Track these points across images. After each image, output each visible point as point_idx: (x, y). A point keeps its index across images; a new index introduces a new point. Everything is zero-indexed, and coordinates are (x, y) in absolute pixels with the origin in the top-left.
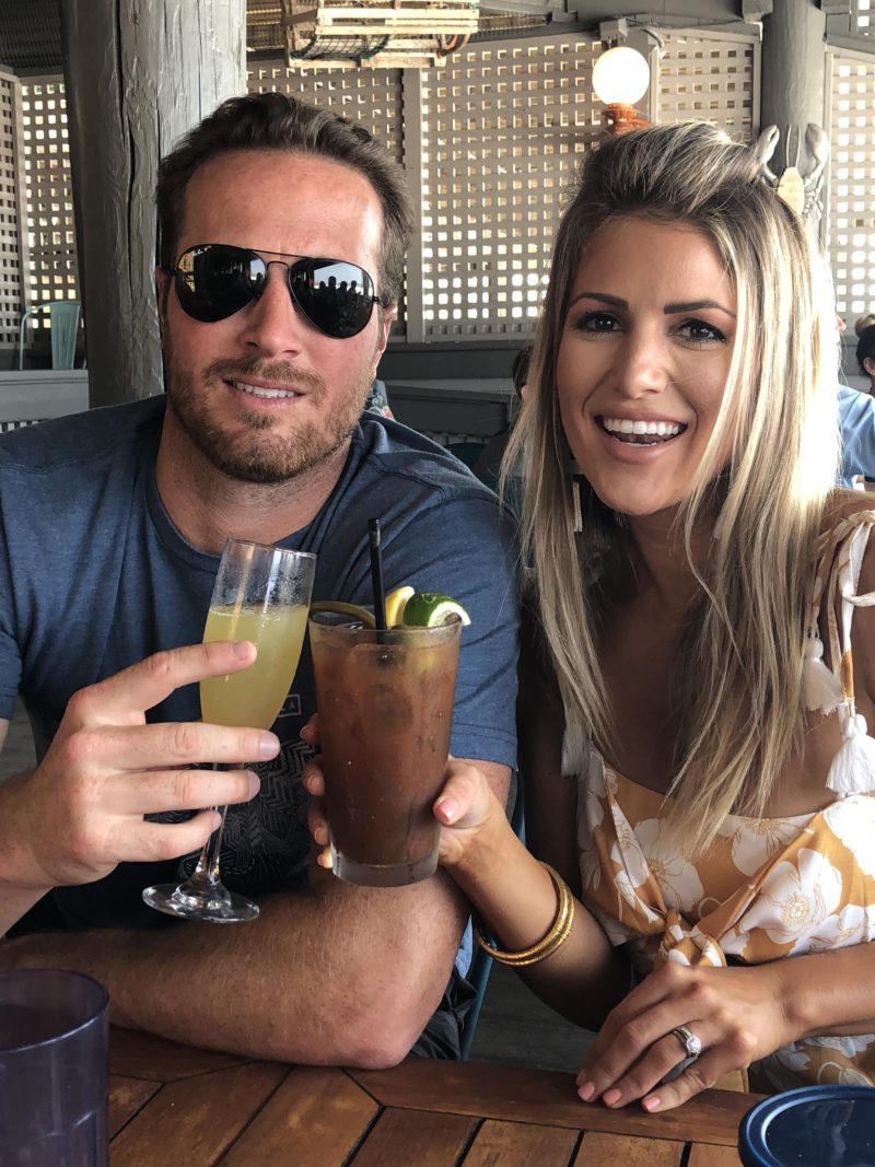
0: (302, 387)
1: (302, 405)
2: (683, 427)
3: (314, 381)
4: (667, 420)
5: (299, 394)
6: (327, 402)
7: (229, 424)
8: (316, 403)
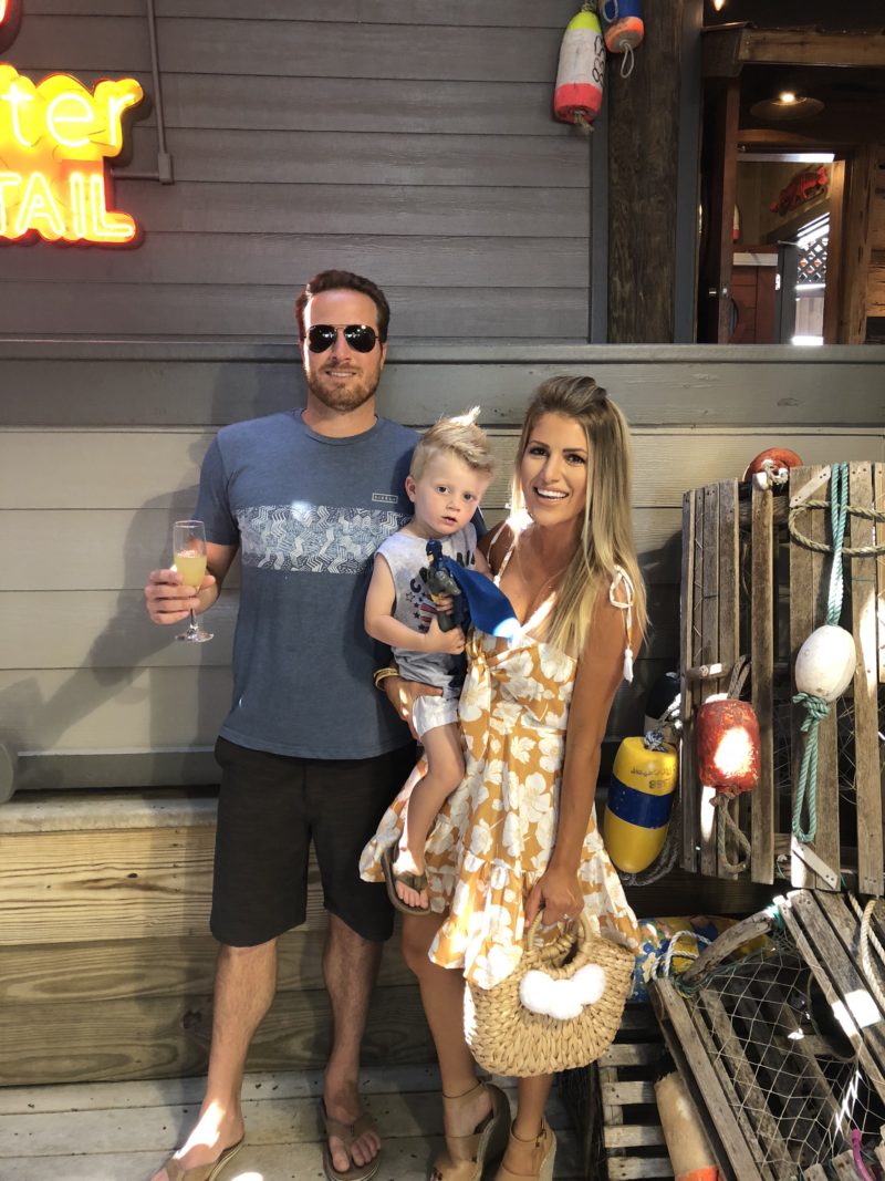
0: (355, 371)
1: (356, 378)
2: (567, 495)
3: (359, 368)
4: (561, 492)
5: (354, 374)
6: (364, 376)
7: (330, 388)
8: (360, 376)
